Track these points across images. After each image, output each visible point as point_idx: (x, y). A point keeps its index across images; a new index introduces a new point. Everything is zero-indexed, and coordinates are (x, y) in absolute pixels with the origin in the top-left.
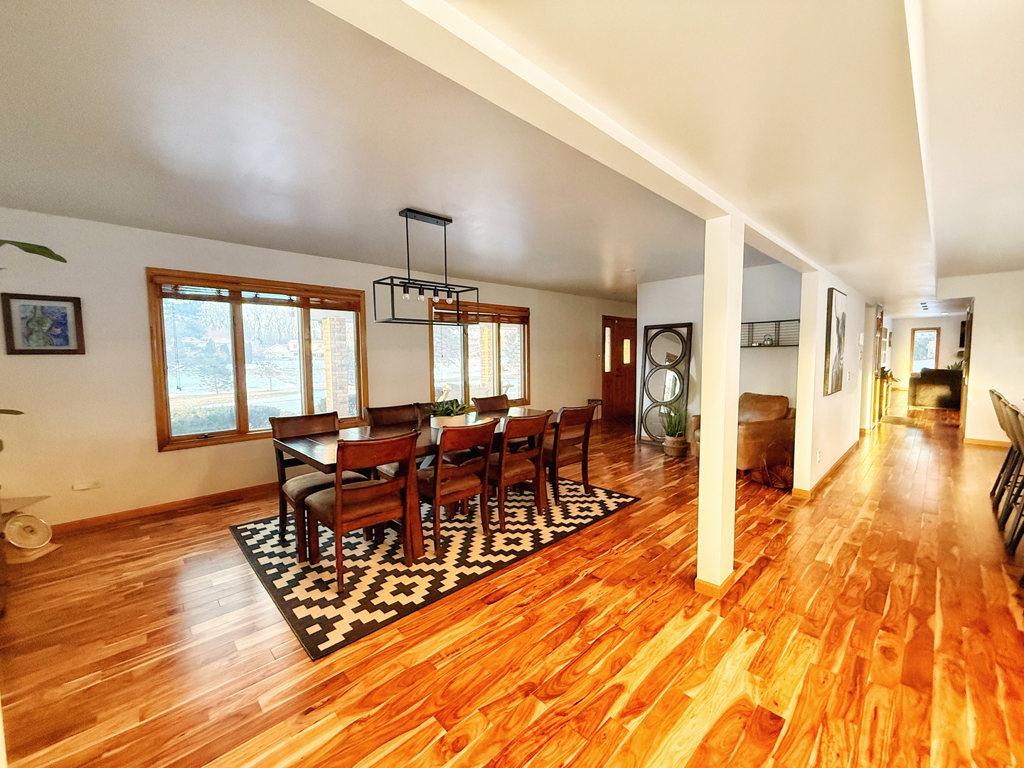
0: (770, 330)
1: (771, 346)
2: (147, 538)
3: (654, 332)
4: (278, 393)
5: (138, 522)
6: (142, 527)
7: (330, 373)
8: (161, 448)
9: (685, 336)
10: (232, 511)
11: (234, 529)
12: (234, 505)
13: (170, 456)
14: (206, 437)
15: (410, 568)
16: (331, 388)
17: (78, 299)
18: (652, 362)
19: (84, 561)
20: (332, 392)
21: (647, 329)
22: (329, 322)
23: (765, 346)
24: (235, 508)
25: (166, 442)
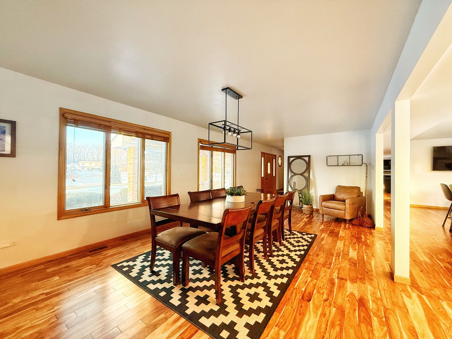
0: (346, 158)
1: (347, 165)
2: (57, 278)
3: (292, 159)
4: (76, 188)
5: (42, 267)
6: (49, 270)
7: (131, 176)
8: (59, 218)
9: (307, 161)
10: (105, 255)
11: (115, 266)
12: (105, 250)
13: (65, 222)
14: (87, 210)
15: (244, 283)
16: (131, 183)
17: (15, 122)
18: (292, 172)
19: (16, 301)
20: (132, 185)
21: (289, 157)
22: (132, 150)
23: (344, 165)
24: (106, 252)
25: (62, 214)
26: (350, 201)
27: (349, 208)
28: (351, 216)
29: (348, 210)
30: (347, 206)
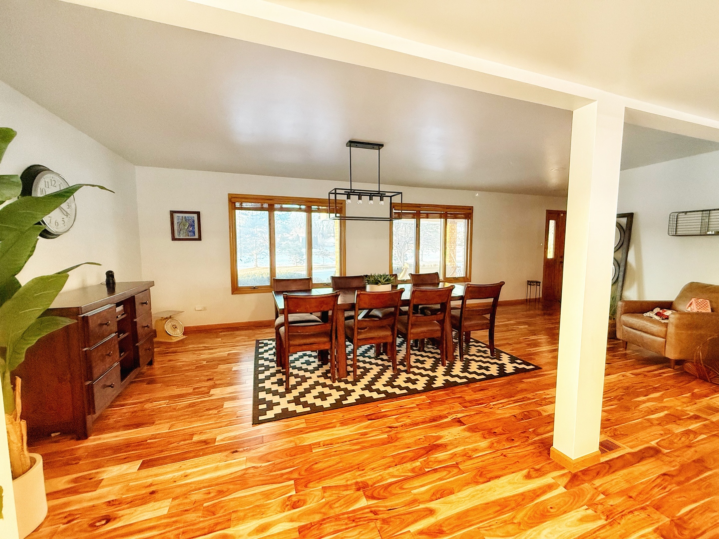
2: (220, 339)
5: (221, 331)
8: (233, 292)
10: (262, 331)
11: (258, 341)
13: (237, 297)
14: (254, 288)
17: (199, 212)
25: (235, 289)
26: (679, 319)
27: (677, 334)
28: (680, 353)
29: (671, 339)
30: (671, 329)
